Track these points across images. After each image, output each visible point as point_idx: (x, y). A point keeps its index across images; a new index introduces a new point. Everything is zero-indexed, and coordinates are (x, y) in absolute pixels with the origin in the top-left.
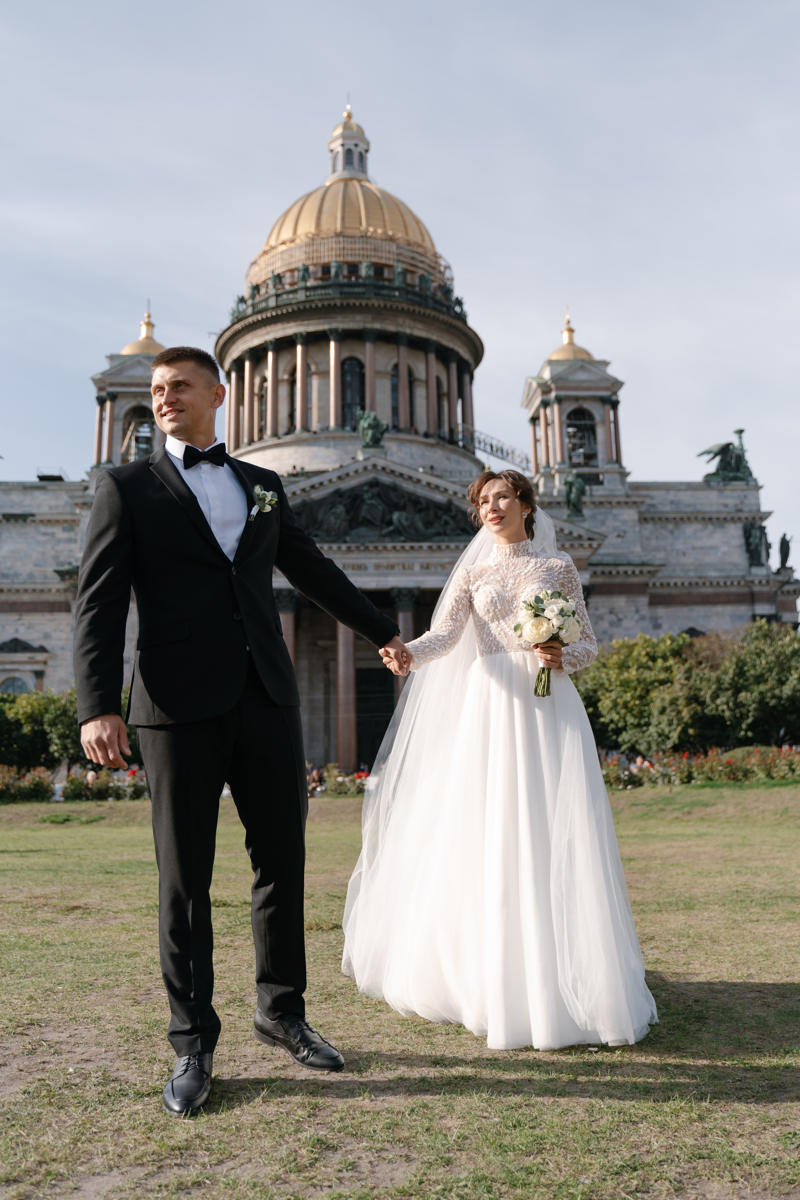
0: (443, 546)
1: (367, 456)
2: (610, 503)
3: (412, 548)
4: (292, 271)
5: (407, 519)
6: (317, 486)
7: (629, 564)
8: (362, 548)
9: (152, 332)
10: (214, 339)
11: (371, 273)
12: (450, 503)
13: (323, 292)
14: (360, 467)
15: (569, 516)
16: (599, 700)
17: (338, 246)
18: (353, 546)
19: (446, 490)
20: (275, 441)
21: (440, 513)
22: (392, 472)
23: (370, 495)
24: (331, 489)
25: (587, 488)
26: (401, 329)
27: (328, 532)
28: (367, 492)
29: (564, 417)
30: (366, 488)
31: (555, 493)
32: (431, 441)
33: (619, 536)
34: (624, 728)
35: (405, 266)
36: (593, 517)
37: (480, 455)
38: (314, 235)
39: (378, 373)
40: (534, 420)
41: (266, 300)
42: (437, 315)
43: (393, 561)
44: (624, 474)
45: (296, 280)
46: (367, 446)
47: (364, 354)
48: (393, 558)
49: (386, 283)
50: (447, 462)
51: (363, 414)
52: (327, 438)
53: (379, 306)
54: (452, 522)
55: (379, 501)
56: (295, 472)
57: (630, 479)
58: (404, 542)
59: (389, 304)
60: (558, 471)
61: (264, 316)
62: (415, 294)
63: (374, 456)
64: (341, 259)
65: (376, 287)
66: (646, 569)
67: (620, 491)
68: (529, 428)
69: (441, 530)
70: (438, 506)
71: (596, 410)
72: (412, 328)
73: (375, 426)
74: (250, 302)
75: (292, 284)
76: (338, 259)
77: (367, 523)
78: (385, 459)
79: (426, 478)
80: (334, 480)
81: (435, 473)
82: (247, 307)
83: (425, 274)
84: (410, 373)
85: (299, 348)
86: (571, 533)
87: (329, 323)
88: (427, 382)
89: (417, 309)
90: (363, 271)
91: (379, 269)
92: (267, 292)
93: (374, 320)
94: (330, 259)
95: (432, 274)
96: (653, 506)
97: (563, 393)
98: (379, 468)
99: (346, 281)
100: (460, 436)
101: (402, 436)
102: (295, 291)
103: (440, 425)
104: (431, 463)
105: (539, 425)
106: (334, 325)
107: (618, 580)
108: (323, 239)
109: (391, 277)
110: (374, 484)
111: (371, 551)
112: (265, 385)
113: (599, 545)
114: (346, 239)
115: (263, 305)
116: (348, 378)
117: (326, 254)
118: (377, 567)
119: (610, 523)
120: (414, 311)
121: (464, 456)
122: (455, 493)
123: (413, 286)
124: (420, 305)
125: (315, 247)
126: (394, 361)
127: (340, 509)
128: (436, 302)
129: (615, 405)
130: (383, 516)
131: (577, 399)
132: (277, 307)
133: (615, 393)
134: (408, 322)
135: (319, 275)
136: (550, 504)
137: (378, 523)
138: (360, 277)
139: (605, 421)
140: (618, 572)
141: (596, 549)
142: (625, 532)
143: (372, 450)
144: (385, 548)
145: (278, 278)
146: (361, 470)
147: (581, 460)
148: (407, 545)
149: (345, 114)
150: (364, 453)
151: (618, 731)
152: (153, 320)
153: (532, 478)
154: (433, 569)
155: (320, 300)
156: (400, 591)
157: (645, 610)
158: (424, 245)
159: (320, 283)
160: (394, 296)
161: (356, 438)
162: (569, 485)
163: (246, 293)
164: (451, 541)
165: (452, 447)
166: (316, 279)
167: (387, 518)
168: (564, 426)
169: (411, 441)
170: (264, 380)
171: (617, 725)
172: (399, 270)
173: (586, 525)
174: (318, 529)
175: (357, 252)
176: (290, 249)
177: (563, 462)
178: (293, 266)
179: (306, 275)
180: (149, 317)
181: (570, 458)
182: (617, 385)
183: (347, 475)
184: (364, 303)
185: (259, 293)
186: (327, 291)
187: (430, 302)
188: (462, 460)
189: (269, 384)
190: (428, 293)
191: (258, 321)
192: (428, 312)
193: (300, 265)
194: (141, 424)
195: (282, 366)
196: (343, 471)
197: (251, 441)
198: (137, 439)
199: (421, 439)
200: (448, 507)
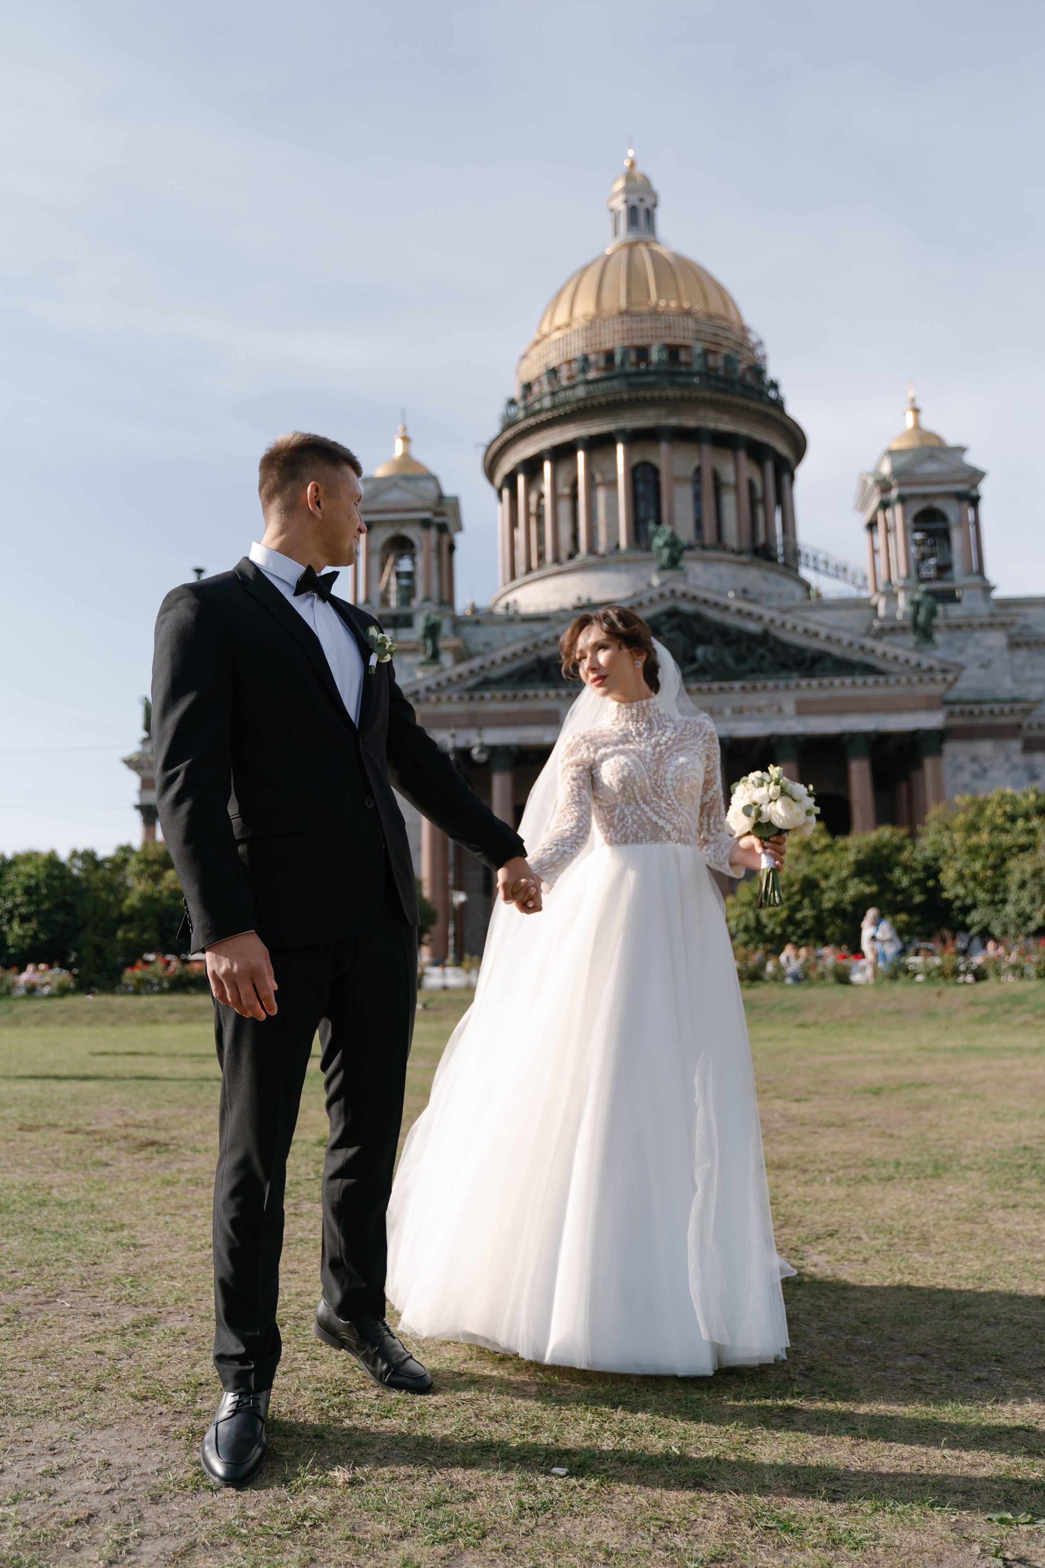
0: (759, 685)
1: (664, 580)
2: (970, 625)
4: (568, 362)
5: (714, 655)
7: (996, 701)
9: (409, 448)
11: (665, 357)
12: (766, 633)
13: (607, 384)
14: (655, 594)
15: (917, 643)
16: (940, 870)
17: (623, 327)
19: (760, 618)
20: (556, 568)
21: (755, 645)
22: (694, 598)
25: (940, 608)
26: (703, 424)
29: (909, 520)
30: (663, 619)
31: (899, 615)
32: (744, 558)
33: (982, 666)
34: (974, 906)
35: (707, 346)
36: (949, 644)
37: (805, 573)
38: (594, 316)
39: (677, 480)
40: (872, 526)
41: (540, 400)
42: (747, 402)
44: (987, 588)
45: (575, 373)
46: (663, 568)
47: (660, 457)
49: (684, 368)
50: (764, 583)
51: (657, 530)
52: (618, 563)
53: (676, 396)
54: (769, 657)
56: (580, 604)
57: (996, 594)
58: (712, 683)
59: (687, 394)
60: (904, 588)
61: (538, 420)
62: (719, 379)
63: (672, 580)
64: (628, 343)
65: (671, 374)
66: (1018, 707)
67: (983, 609)
68: (864, 536)
69: (756, 666)
70: (751, 637)
71: (951, 509)
72: (717, 421)
73: (673, 543)
74: (521, 404)
75: (570, 379)
76: (624, 343)
78: (686, 583)
79: (736, 604)
81: (751, 596)
82: (519, 410)
83: (732, 353)
84: (716, 476)
85: (581, 455)
86: (919, 665)
87: (616, 422)
88: (736, 487)
89: (722, 397)
90: (655, 356)
91: (674, 351)
92: (541, 391)
93: (670, 414)
94: (614, 345)
95: (739, 353)
96: (1027, 627)
97: (907, 490)
98: (679, 594)
99: (634, 369)
100: (780, 550)
101: (709, 554)
102: (574, 387)
103: (755, 537)
104: (745, 586)
105: (877, 531)
106: (622, 425)
107: (982, 721)
108: (605, 320)
109: (690, 360)
110: (673, 613)
112: (543, 502)
113: (956, 679)
114: (632, 318)
115: (538, 406)
116: (641, 488)
117: (608, 338)
119: (972, 650)
120: (718, 400)
121: (785, 575)
122: (772, 621)
123: (717, 370)
124: (724, 391)
125: (596, 331)
126: (695, 463)
128: (746, 386)
129: (974, 501)
130: (686, 653)
131: (925, 496)
132: (554, 407)
133: (975, 486)
134: (711, 414)
135: (602, 364)
136: (893, 630)
138: (651, 363)
139: (962, 522)
140: (982, 713)
141: (951, 685)
142: (990, 661)
143: (669, 574)
145: (554, 372)
146: (657, 598)
147: (932, 573)
148: (715, 686)
149: (627, 163)
150: (660, 577)
151: (966, 910)
152: (410, 433)
153: (869, 599)
154: (748, 715)
155: (605, 395)
157: (1018, 758)
158: (729, 317)
159: (603, 374)
160: (694, 384)
161: (652, 560)
162: (916, 605)
163: (516, 393)
164: (768, 678)
165: (769, 565)
166: (598, 370)
167: (691, 655)
168: (910, 532)
169: (719, 560)
170: (541, 496)
171: (963, 902)
172: (700, 350)
173: (939, 653)
175: (646, 333)
176: (566, 336)
177: (908, 576)
178: (570, 357)
179: (586, 365)
180: (405, 429)
181: (918, 571)
182: (977, 475)
183: (642, 605)
184: (656, 394)
185: (531, 392)
186: (612, 384)
187: (739, 387)
188: (782, 579)
189: (548, 502)
190: (736, 377)
191: (531, 426)
192: (735, 400)
193: (578, 354)
194: (400, 556)
195: (562, 478)
196: (637, 599)
197: (529, 570)
198: (398, 575)
199: (732, 557)
200: (764, 638)
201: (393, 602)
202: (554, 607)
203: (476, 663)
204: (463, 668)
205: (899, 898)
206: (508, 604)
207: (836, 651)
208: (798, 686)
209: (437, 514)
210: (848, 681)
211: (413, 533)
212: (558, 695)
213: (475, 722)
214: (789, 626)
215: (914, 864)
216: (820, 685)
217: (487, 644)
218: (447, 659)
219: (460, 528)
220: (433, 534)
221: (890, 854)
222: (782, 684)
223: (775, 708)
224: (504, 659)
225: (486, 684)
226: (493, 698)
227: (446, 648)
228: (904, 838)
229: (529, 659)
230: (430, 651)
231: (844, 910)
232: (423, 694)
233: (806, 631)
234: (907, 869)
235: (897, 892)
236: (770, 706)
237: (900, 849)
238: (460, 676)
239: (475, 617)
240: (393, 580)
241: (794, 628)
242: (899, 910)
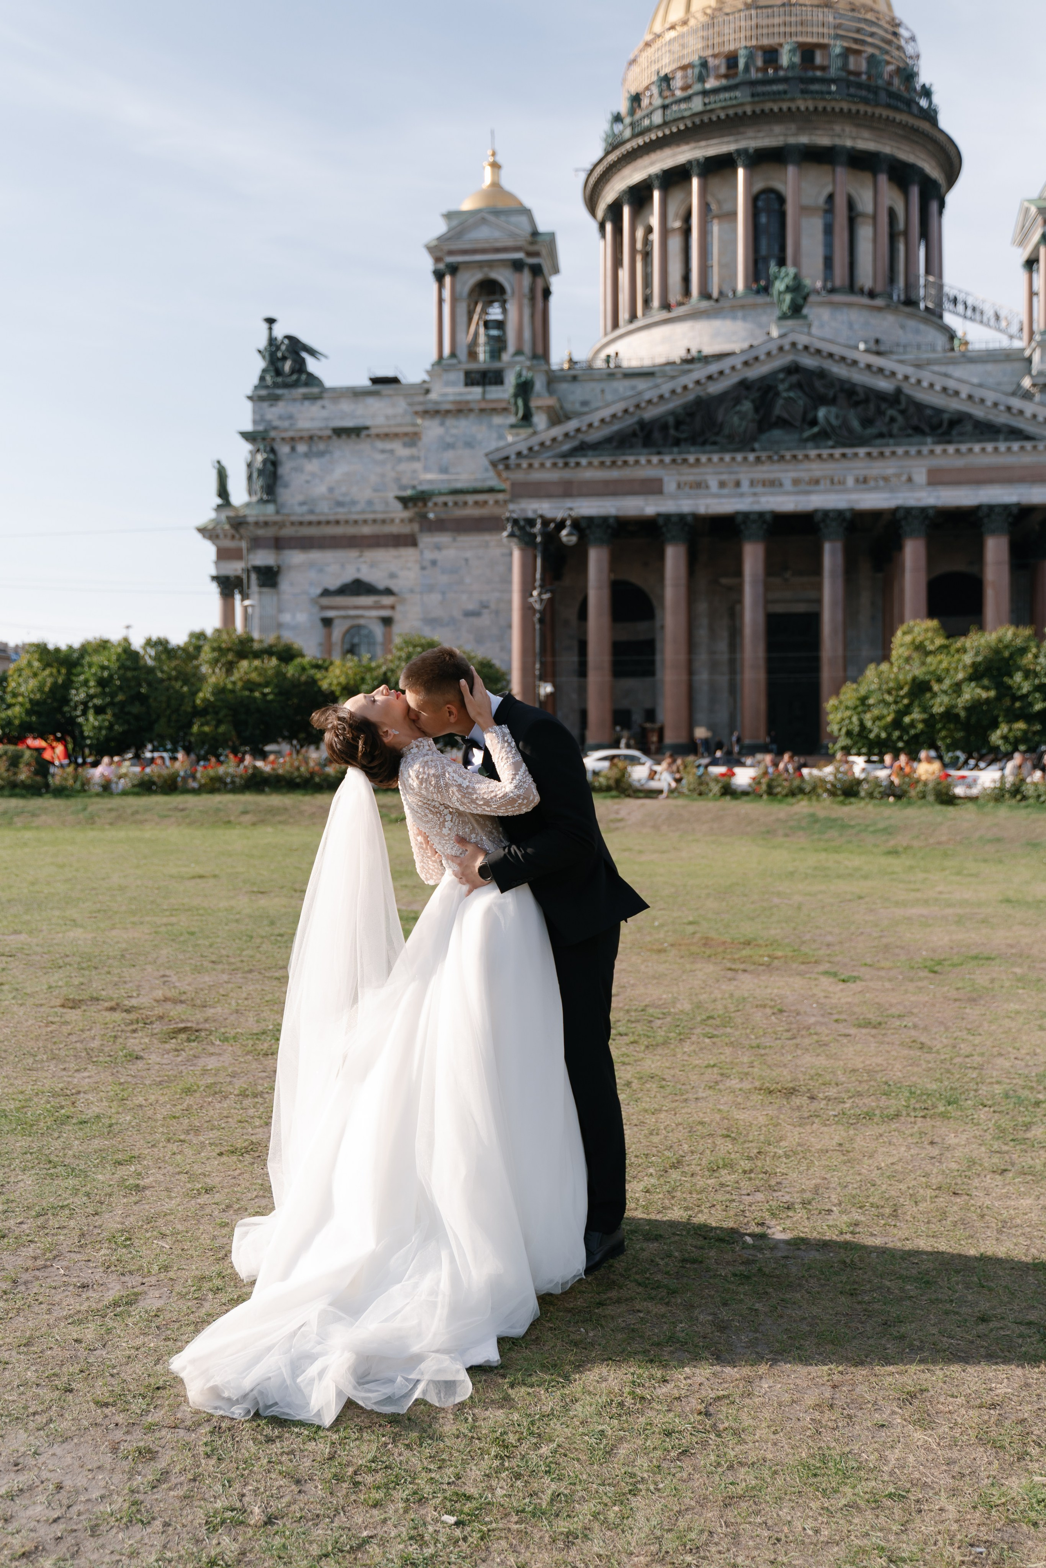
0: (887, 451)
1: (783, 331)
3: (844, 455)
4: (684, 68)
5: (837, 417)
6: (715, 376)
8: (776, 458)
9: (498, 176)
10: (583, 176)
11: (797, 59)
12: (899, 391)
13: (727, 95)
14: (773, 347)
17: (749, 23)
18: (764, 455)
19: (893, 374)
20: (665, 315)
21: (884, 406)
22: (818, 352)
23: (786, 385)
24: (734, 379)
26: (838, 142)
27: (730, 438)
28: (783, 381)
30: (781, 376)
32: (879, 302)
35: (846, 44)
38: (715, 10)
39: (804, 210)
40: (1031, 263)
41: (649, 115)
42: (891, 114)
43: (817, 474)
45: (690, 81)
46: (784, 317)
47: (785, 183)
48: (817, 469)
49: (819, 73)
50: (900, 332)
51: (779, 272)
52: (733, 308)
53: (807, 109)
54: (900, 419)
55: (800, 394)
56: (689, 357)
58: (833, 447)
59: (821, 105)
61: (647, 140)
62: (860, 86)
63: (793, 331)
64: (754, 43)
65: (802, 80)
68: (1023, 275)
69: (885, 430)
70: (880, 396)
72: (854, 138)
73: (796, 288)
74: (628, 120)
75: (684, 88)
76: (749, 44)
77: (783, 423)
78: (809, 334)
79: (865, 358)
80: (739, 366)
81: (882, 348)
82: (625, 128)
83: (877, 52)
84: (851, 205)
85: (695, 182)
87: (736, 141)
88: (874, 217)
89: (862, 108)
90: (785, 59)
91: (807, 52)
92: (650, 104)
93: (801, 130)
94: (737, 45)
95: (887, 52)
98: (800, 347)
99: (760, 75)
100: (923, 294)
101: (837, 298)
102: (688, 99)
103: (892, 279)
104: (879, 335)
105: (1037, 270)
106: (742, 144)
108: (727, 14)
109: (826, 63)
110: (793, 369)
111: (789, 462)
112: (651, 237)
114: (759, 11)
115: (646, 122)
116: (763, 219)
117: (732, 37)
118: (796, 482)
120: (858, 111)
121: (926, 321)
122: (906, 378)
123: (858, 74)
124: (866, 101)
125: (716, 29)
126: (828, 189)
127: (747, 406)
128: (891, 95)
130: (805, 413)
132: (665, 124)
135: (723, 70)
137: (798, 424)
138: (781, 67)
143: (790, 323)
144: (807, 457)
145: (666, 80)
146: (774, 352)
148: (837, 452)
150: (779, 327)
152: (500, 159)
153: (1023, 351)
154: (872, 483)
155: (723, 108)
156: (826, 514)
158: (876, 7)
159: (724, 82)
160: (830, 93)
161: (772, 304)
163: (623, 106)
164: (897, 444)
165: (910, 311)
166: (718, 77)
167: (810, 416)
169: (850, 305)
170: (649, 230)
172: (838, 50)
174: (717, 434)
175: (776, 30)
176: (682, 36)
178: (685, 62)
179: (704, 72)
180: (494, 154)
183: (756, 359)
184: (785, 106)
185: (639, 106)
186: (732, 94)
187: (883, 96)
188: (922, 327)
189: (655, 237)
190: (880, 82)
191: (640, 147)
192: (878, 111)
193: (695, 59)
194: (490, 303)
195: (674, 208)
196: (753, 353)
197: (633, 317)
198: (487, 324)
199: (865, 301)
200: (896, 398)
201: (482, 354)
202: (660, 360)
203: (571, 426)
204: (557, 431)
205: (1018, 704)
206: (608, 356)
207: (978, 412)
208: (932, 452)
209: (529, 254)
210: (990, 447)
211: (503, 276)
212: (661, 461)
213: (568, 490)
214: (925, 384)
215: (1038, 668)
216: (958, 451)
217: (585, 403)
218: (540, 420)
219: (556, 270)
220: (526, 278)
221: (1012, 655)
222: (913, 450)
223: (904, 478)
224: (602, 421)
225: (582, 448)
226: (590, 464)
227: (538, 408)
228: (1028, 639)
229: (630, 421)
230: (521, 413)
231: (957, 716)
232: (513, 460)
233: (945, 389)
234: (1028, 674)
235: (1015, 698)
236: (898, 476)
237: (1023, 651)
238: (554, 440)
239: (572, 372)
240: (482, 330)
241: (932, 385)
242: (1017, 718)
